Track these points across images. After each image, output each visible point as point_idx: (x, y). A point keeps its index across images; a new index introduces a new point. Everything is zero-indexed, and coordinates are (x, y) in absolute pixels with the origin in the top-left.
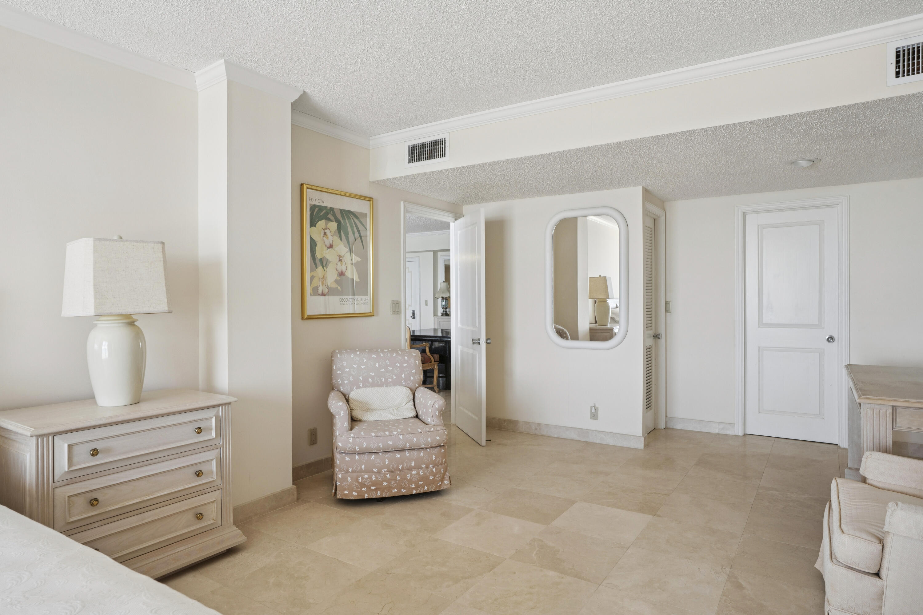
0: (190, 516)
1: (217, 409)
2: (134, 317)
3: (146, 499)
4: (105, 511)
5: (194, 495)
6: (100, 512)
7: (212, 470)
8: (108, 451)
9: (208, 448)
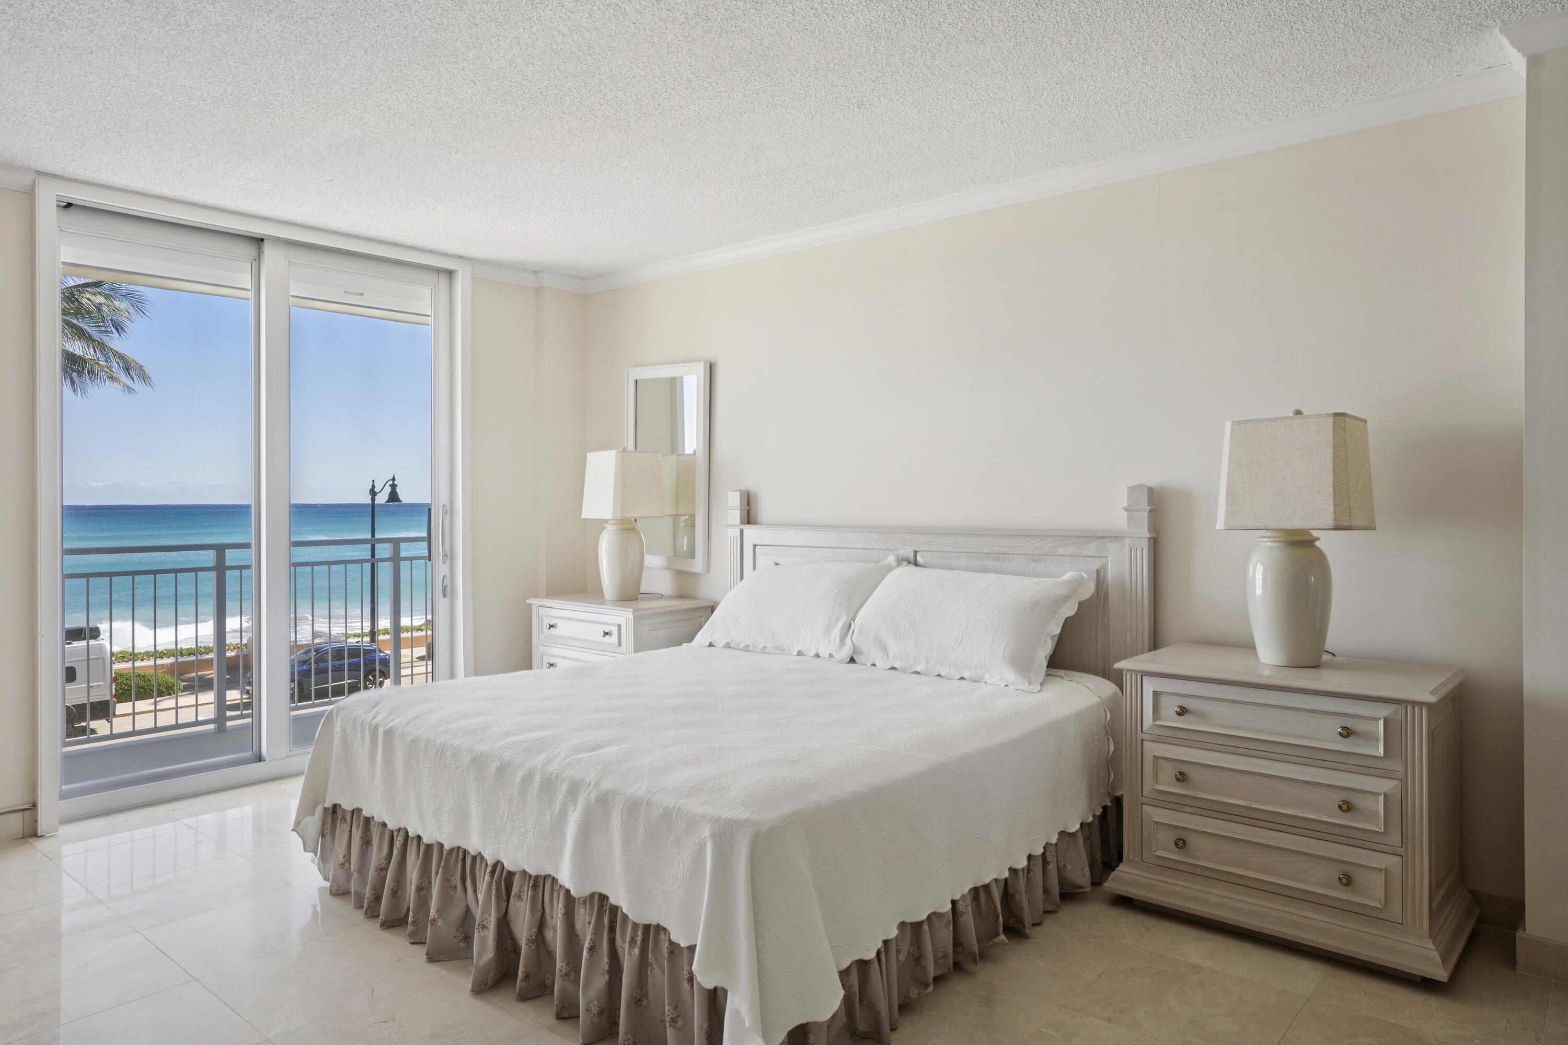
0: (1334, 873)
1: (1395, 707)
2: (1315, 533)
3: (1253, 806)
4: (1197, 796)
5: (1342, 839)
6: (1190, 794)
7: (1378, 812)
8: (1202, 716)
9: (1372, 771)
